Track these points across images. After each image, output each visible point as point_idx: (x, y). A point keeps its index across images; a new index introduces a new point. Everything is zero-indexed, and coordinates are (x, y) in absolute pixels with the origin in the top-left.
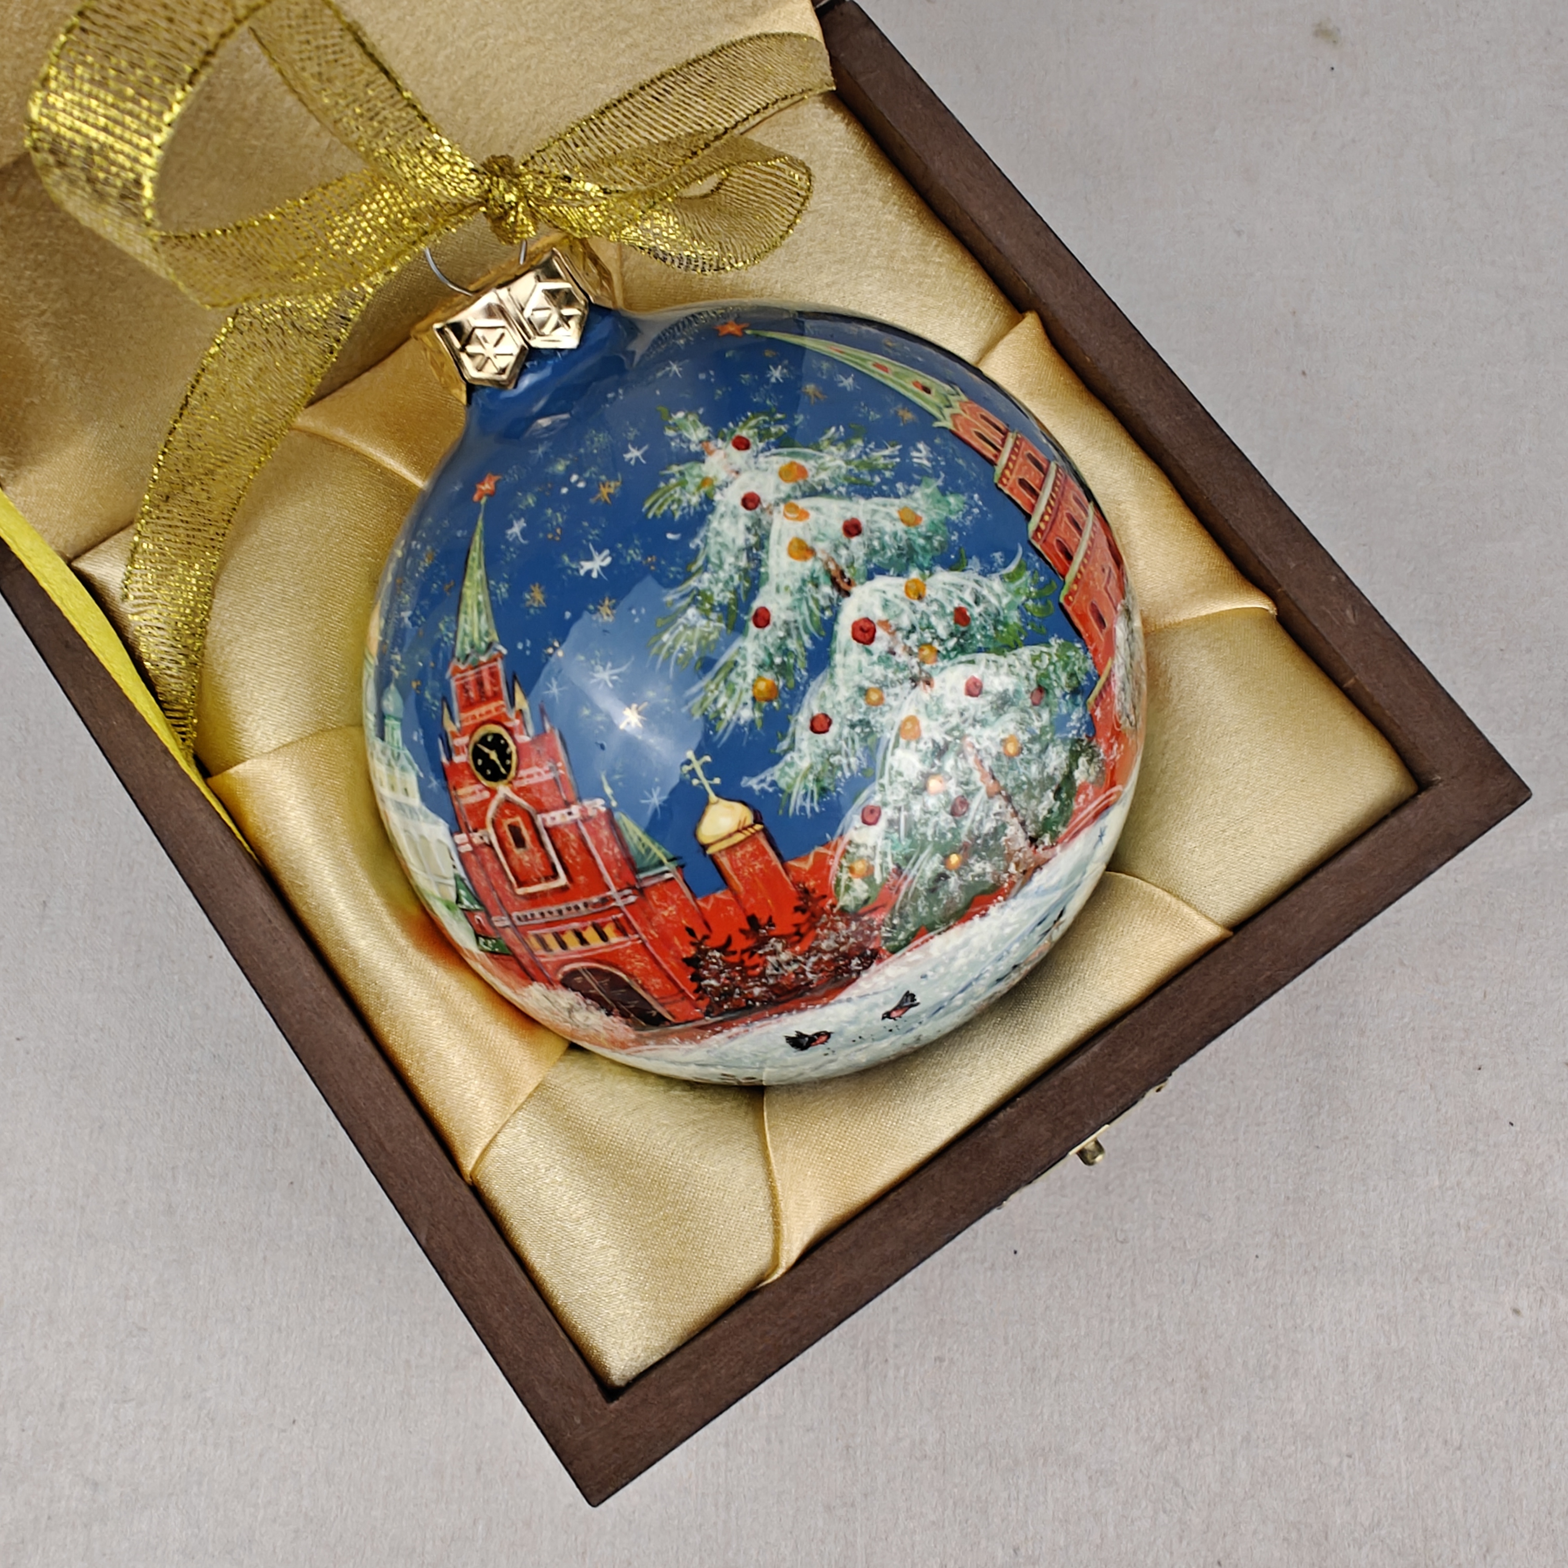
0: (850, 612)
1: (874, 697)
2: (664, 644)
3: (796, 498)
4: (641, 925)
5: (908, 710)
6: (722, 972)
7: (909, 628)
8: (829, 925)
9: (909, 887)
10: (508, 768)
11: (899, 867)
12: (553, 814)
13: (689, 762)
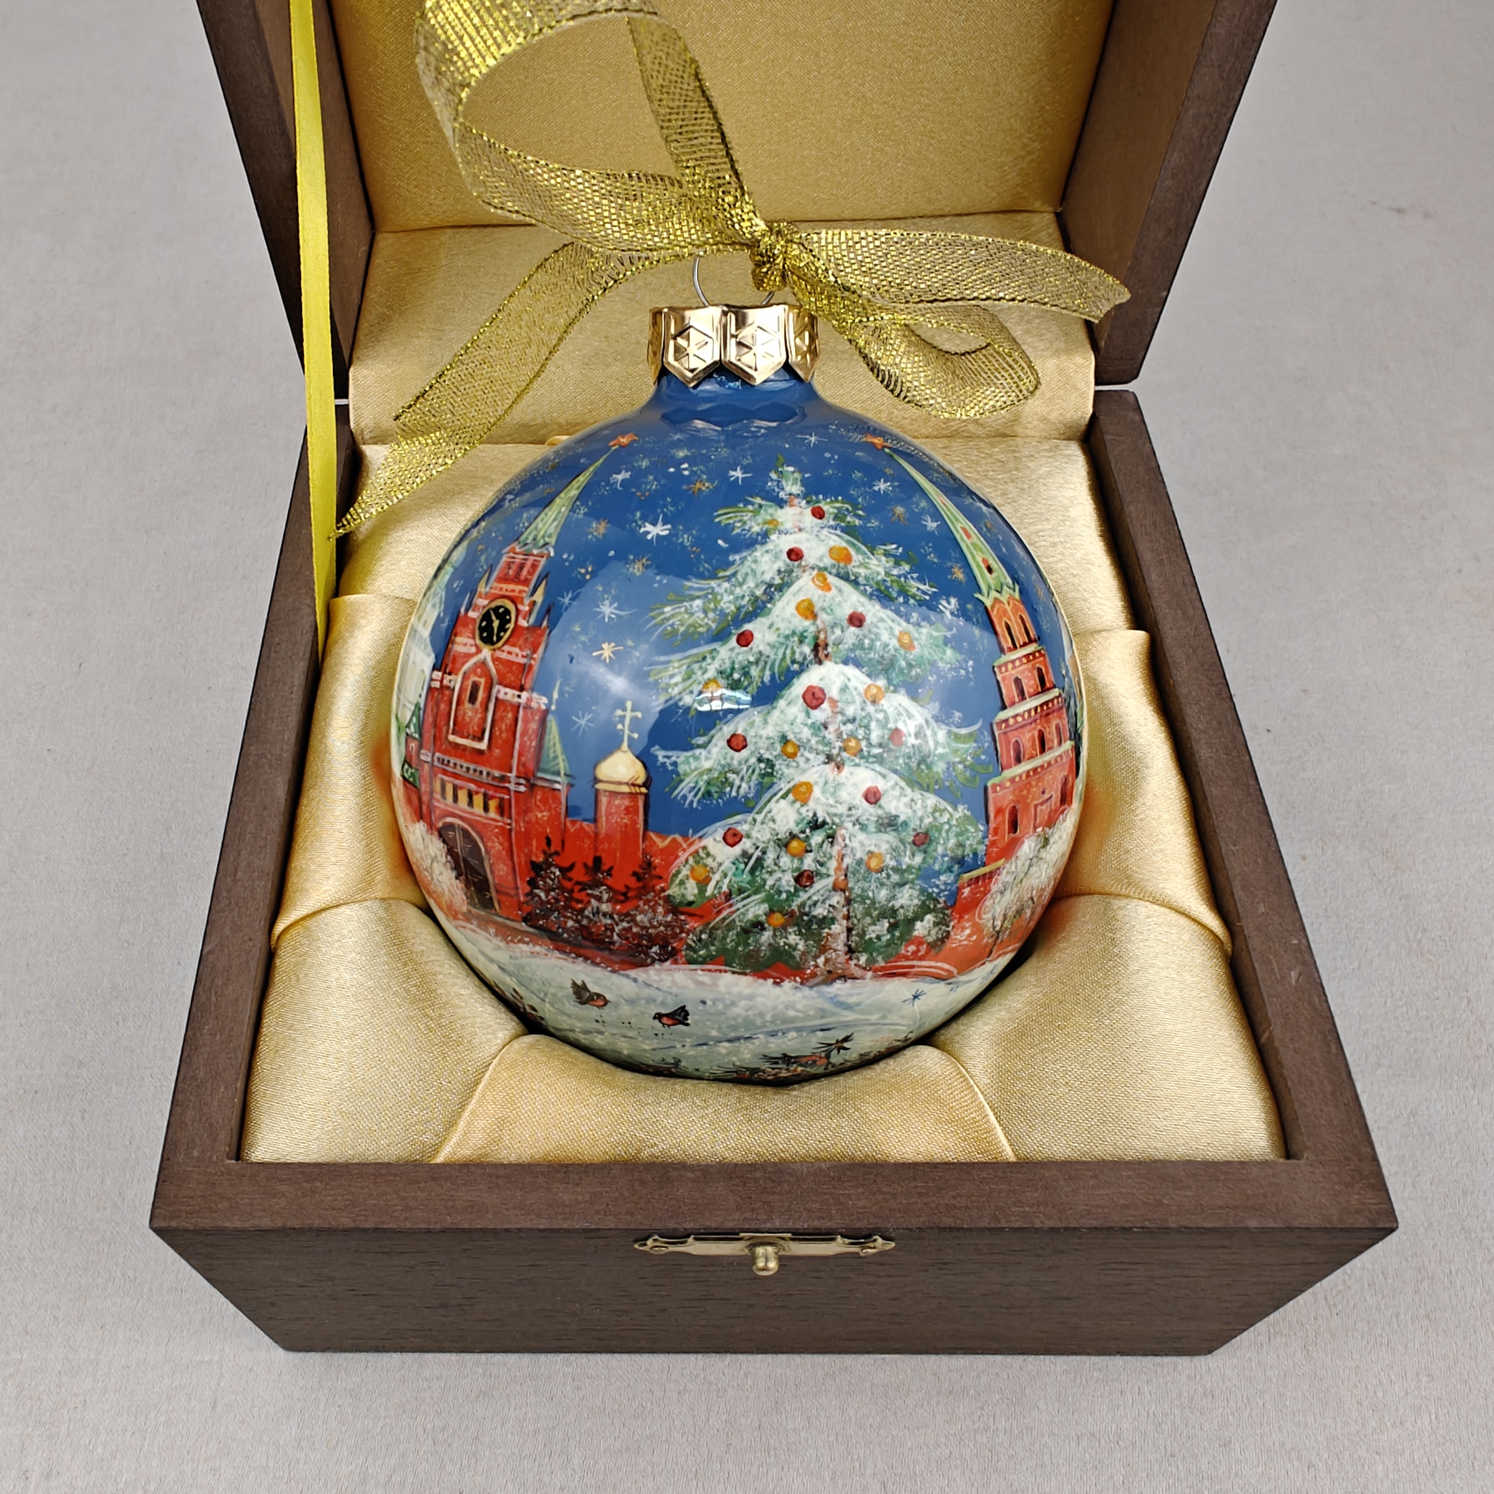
0: (813, 677)
1: (790, 749)
2: (663, 613)
3: (830, 573)
4: (518, 814)
5: (810, 776)
6: (553, 890)
7: (851, 718)
8: (652, 904)
9: (729, 915)
10: (499, 638)
11: (730, 894)
12: (507, 690)
13: (624, 709)
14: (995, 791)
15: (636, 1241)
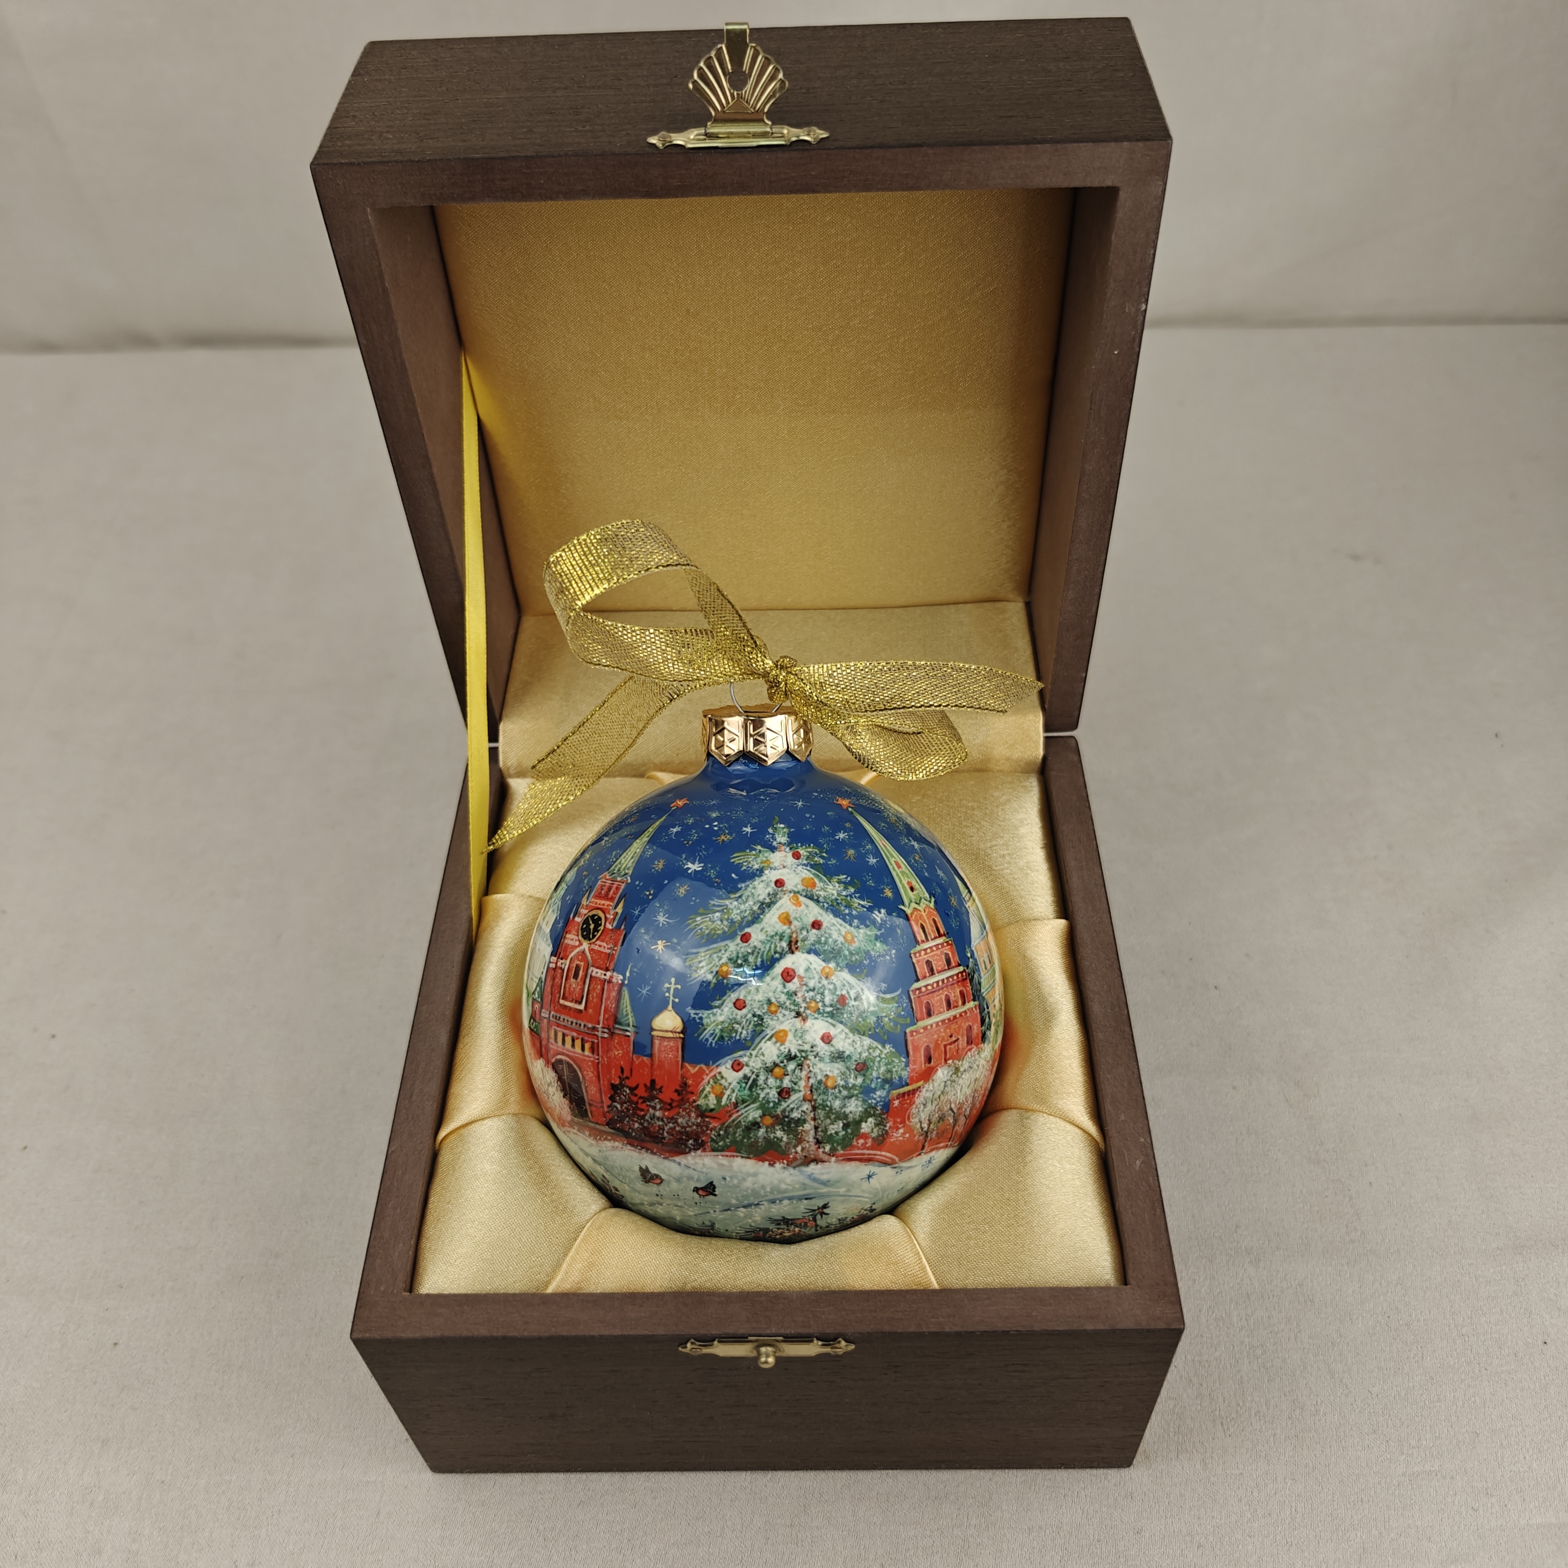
0: (788, 962)
1: (773, 1008)
2: (696, 921)
3: (801, 895)
4: (602, 1052)
5: (786, 1026)
6: (625, 1103)
7: (812, 988)
8: (688, 1111)
9: (737, 1118)
10: (594, 936)
11: (737, 1103)
12: (598, 970)
13: (670, 983)
14: (912, 1035)
15: (679, 1346)
